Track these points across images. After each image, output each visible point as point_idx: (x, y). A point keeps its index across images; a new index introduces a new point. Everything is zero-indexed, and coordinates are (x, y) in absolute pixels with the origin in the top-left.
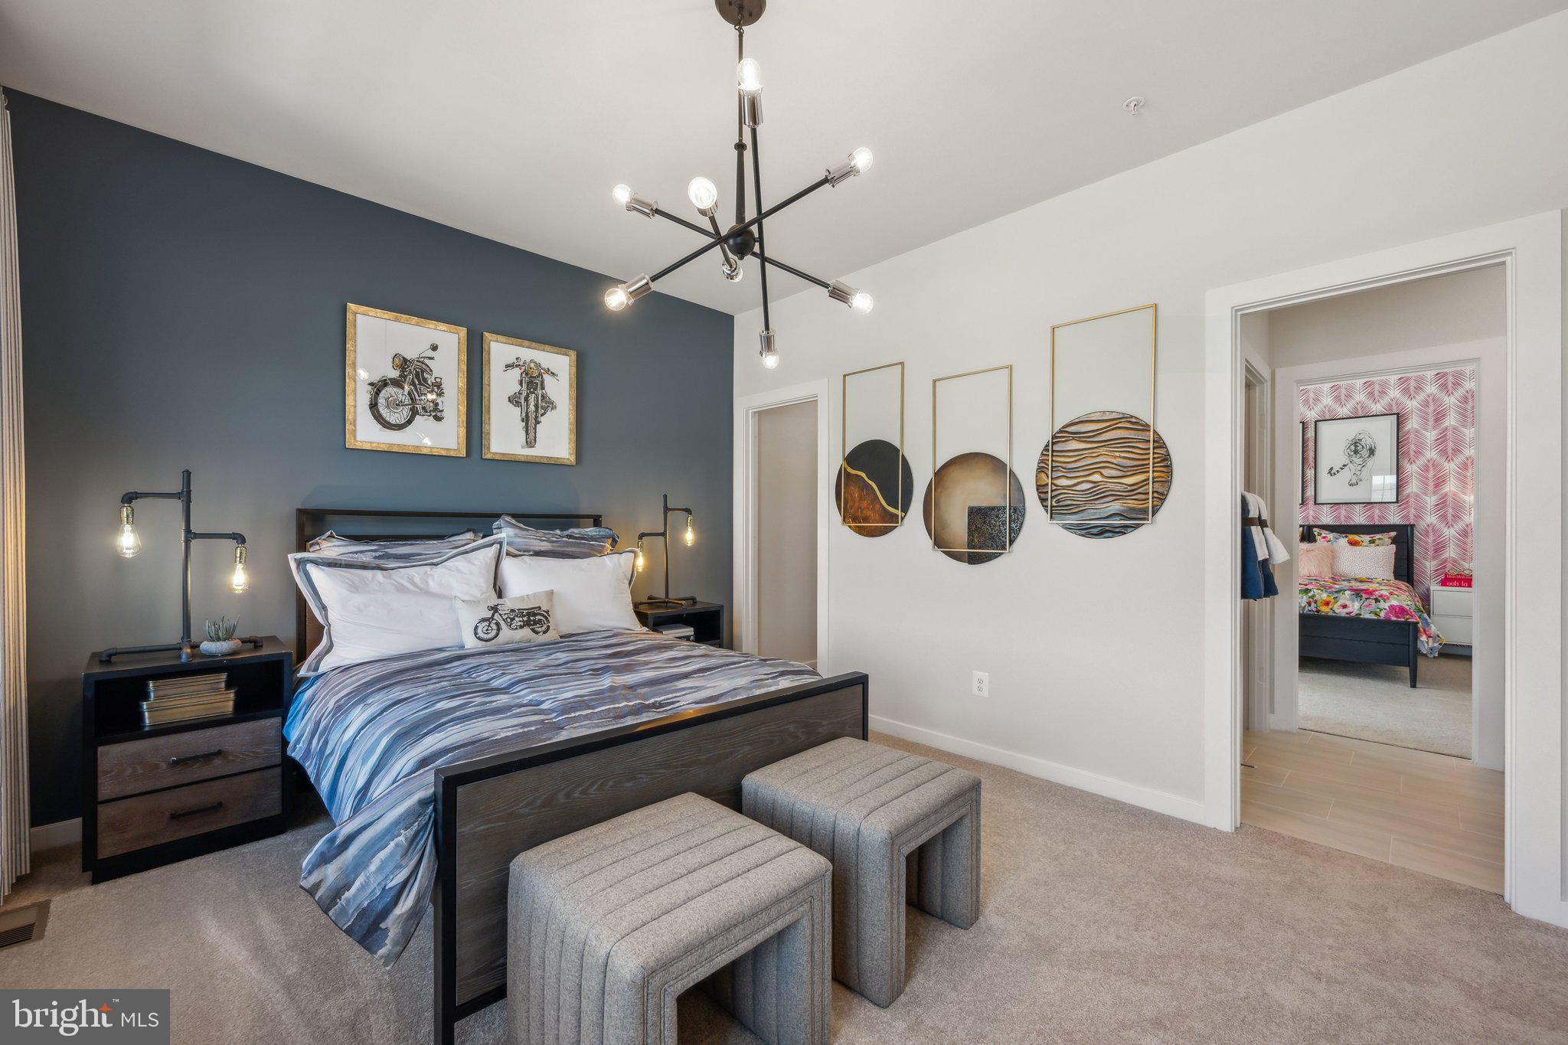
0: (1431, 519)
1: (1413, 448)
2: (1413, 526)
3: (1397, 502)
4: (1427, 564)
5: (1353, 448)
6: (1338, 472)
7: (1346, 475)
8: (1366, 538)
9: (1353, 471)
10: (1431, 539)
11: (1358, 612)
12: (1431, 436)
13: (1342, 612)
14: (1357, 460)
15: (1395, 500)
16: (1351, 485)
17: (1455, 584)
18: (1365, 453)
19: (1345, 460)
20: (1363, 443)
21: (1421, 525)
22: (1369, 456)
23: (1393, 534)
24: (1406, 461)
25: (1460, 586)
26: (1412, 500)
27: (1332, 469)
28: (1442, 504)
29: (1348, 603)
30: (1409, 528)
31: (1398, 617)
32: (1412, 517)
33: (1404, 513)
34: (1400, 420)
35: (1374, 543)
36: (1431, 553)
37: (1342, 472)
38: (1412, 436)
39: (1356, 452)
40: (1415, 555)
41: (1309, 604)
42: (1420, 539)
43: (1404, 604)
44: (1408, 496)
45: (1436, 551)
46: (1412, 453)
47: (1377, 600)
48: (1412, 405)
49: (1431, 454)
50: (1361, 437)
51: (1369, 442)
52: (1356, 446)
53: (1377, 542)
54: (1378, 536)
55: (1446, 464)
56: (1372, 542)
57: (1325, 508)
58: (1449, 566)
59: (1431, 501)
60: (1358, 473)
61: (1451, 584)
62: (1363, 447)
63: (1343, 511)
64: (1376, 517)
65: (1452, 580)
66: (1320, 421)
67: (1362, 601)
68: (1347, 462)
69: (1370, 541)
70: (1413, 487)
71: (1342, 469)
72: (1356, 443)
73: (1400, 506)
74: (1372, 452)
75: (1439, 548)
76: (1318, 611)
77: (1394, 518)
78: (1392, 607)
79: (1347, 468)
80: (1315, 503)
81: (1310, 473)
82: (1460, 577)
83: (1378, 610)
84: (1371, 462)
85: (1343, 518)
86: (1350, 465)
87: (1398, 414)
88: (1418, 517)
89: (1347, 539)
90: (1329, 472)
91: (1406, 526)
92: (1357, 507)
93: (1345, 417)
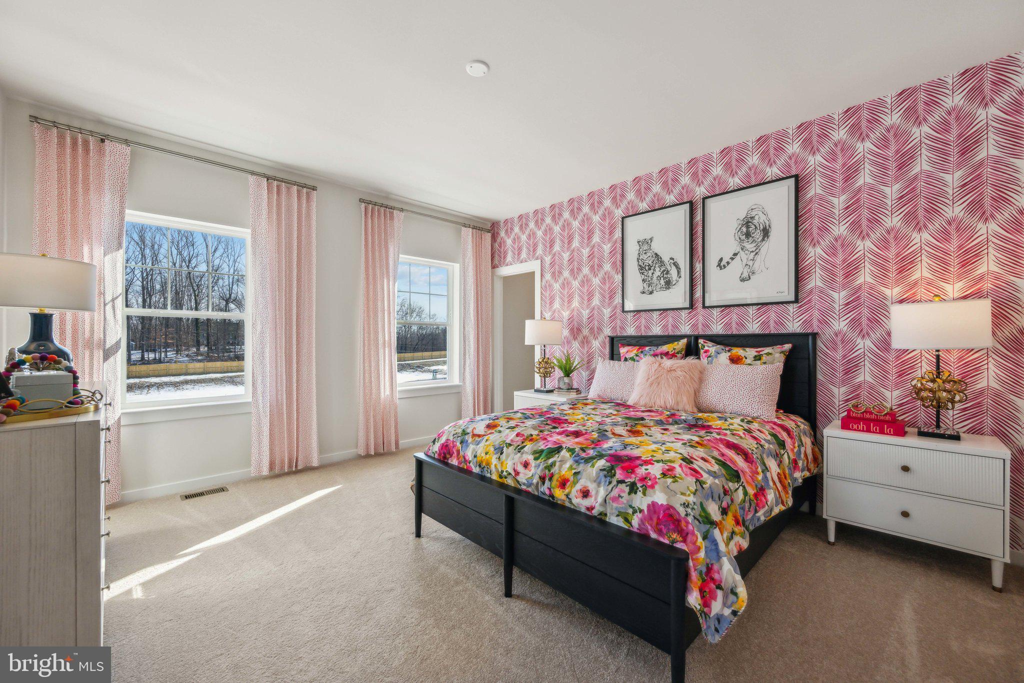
0: (840, 325)
1: (816, 222)
2: (815, 335)
3: (797, 300)
4: (835, 390)
5: (744, 229)
6: (728, 263)
7: (736, 268)
8: (751, 352)
9: (745, 262)
10: (839, 355)
11: (602, 509)
12: (839, 202)
13: (582, 504)
14: (750, 246)
15: (793, 299)
16: (743, 280)
17: (861, 427)
18: (758, 235)
19: (734, 247)
20: (755, 222)
21: (827, 334)
22: (763, 240)
23: (788, 347)
24: (807, 244)
25: (868, 430)
26: (815, 298)
27: (721, 260)
28: (853, 304)
29: (592, 487)
30: (810, 338)
31: (660, 532)
32: (815, 323)
33: (805, 317)
34: (800, 184)
35: (760, 359)
36: (840, 374)
37: (733, 263)
38: (815, 206)
39: (748, 235)
40: (820, 376)
41: (543, 479)
42: (826, 354)
43: (677, 503)
44: (811, 292)
45: (847, 372)
46: (815, 231)
47: (633, 489)
48: (815, 160)
49: (840, 229)
50: (753, 214)
51: (763, 218)
52: (748, 227)
53: (764, 359)
54: (768, 350)
55: (859, 242)
56: (758, 358)
57: (716, 312)
58: (864, 393)
59: (839, 297)
60: (751, 263)
61: (855, 427)
62: (756, 227)
63: (734, 315)
64: (772, 324)
65: (857, 420)
66: (709, 197)
67: (611, 486)
68: (738, 249)
69: (755, 357)
70: (815, 281)
71: (732, 259)
72: (748, 222)
73: (800, 307)
74: (766, 232)
75: (851, 367)
76: (552, 496)
77: (794, 326)
78: (653, 507)
79: (738, 257)
80: (704, 307)
81: (698, 267)
82: (868, 416)
83: (630, 511)
84: (765, 247)
85: (734, 325)
86: (742, 253)
87: (796, 177)
88: (824, 322)
89: (729, 354)
90: (719, 265)
91: (805, 336)
92: (751, 310)
93: (736, 188)
